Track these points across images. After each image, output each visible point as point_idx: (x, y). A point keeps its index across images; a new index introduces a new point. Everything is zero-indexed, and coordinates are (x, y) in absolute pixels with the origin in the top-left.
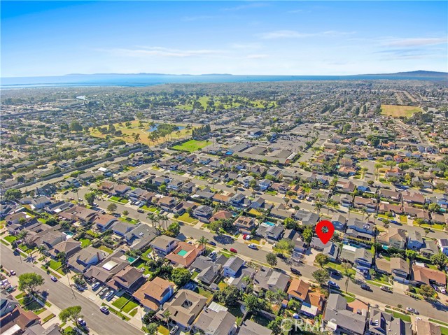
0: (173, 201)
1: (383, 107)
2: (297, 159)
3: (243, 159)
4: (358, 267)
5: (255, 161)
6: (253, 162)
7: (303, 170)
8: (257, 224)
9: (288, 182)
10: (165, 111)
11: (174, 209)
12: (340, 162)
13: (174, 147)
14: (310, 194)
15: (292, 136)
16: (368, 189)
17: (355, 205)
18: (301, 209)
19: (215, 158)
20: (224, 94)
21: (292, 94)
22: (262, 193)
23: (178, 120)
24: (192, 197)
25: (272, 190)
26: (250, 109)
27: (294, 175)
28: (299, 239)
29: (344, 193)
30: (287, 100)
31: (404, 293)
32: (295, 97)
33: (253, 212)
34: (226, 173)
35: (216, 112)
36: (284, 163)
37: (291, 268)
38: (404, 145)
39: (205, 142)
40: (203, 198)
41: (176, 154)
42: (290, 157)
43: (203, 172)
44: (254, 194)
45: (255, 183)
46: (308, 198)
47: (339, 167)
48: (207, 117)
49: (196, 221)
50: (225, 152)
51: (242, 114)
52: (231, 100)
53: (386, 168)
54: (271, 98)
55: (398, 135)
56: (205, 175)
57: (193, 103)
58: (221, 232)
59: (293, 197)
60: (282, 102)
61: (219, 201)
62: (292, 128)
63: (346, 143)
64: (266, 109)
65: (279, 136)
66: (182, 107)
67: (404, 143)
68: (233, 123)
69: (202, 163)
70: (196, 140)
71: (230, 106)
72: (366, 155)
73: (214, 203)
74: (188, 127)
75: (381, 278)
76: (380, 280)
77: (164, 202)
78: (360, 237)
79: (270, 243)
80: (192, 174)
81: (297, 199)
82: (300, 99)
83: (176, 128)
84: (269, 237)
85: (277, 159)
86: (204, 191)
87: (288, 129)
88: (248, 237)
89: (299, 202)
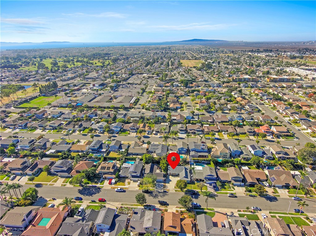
0: (25, 162)
1: (181, 61)
2: (138, 102)
3: (93, 107)
4: (207, 182)
5: (105, 108)
6: (103, 109)
7: (144, 110)
8: (118, 166)
9: (136, 122)
10: (8, 73)
11: (28, 171)
12: (168, 100)
13: (21, 106)
14: (155, 129)
15: (129, 85)
16: (193, 118)
17: (189, 131)
18: (152, 143)
19: (66, 111)
20: (66, 56)
21: (121, 55)
22: (116, 135)
23: (23, 80)
24: (48, 153)
25: (124, 131)
26: (91, 67)
27: (139, 115)
28: (158, 171)
29: (179, 123)
30: (119, 59)
31: (244, 195)
32: (124, 57)
33: (112, 155)
34: (80, 123)
35: (60, 70)
36: (128, 106)
37: (159, 201)
38: (203, 84)
39: (54, 97)
40: (60, 152)
41: (24, 112)
42: (132, 101)
43: (56, 125)
44: (110, 138)
45: (109, 127)
46: (154, 132)
47: (168, 104)
48: (53, 75)
49: (55, 178)
50: (75, 104)
51: (84, 71)
52: (73, 60)
53: (198, 101)
54: (106, 58)
55: (197, 78)
56: (59, 128)
57: (37, 65)
58: (86, 183)
59: (143, 134)
60: (115, 61)
61: (78, 152)
62: (128, 79)
63: (168, 86)
64: (104, 66)
65: (119, 86)
66: (26, 68)
67: (202, 83)
68: (78, 79)
69: (53, 117)
70: (44, 96)
71: (73, 65)
72: (183, 93)
73: (73, 154)
74: (35, 85)
75: (225, 187)
76: (225, 188)
77: (14, 166)
78: (200, 156)
79: (134, 181)
80: (44, 129)
81: (146, 135)
82: (127, 58)
83: (23, 88)
84: (133, 177)
85: (122, 104)
86: (59, 144)
87: (125, 80)
88: (113, 181)
89: (149, 137)
